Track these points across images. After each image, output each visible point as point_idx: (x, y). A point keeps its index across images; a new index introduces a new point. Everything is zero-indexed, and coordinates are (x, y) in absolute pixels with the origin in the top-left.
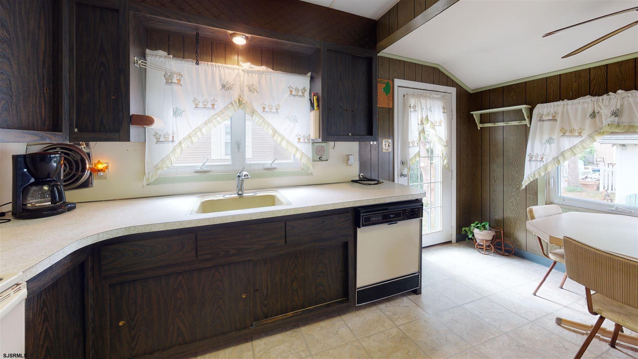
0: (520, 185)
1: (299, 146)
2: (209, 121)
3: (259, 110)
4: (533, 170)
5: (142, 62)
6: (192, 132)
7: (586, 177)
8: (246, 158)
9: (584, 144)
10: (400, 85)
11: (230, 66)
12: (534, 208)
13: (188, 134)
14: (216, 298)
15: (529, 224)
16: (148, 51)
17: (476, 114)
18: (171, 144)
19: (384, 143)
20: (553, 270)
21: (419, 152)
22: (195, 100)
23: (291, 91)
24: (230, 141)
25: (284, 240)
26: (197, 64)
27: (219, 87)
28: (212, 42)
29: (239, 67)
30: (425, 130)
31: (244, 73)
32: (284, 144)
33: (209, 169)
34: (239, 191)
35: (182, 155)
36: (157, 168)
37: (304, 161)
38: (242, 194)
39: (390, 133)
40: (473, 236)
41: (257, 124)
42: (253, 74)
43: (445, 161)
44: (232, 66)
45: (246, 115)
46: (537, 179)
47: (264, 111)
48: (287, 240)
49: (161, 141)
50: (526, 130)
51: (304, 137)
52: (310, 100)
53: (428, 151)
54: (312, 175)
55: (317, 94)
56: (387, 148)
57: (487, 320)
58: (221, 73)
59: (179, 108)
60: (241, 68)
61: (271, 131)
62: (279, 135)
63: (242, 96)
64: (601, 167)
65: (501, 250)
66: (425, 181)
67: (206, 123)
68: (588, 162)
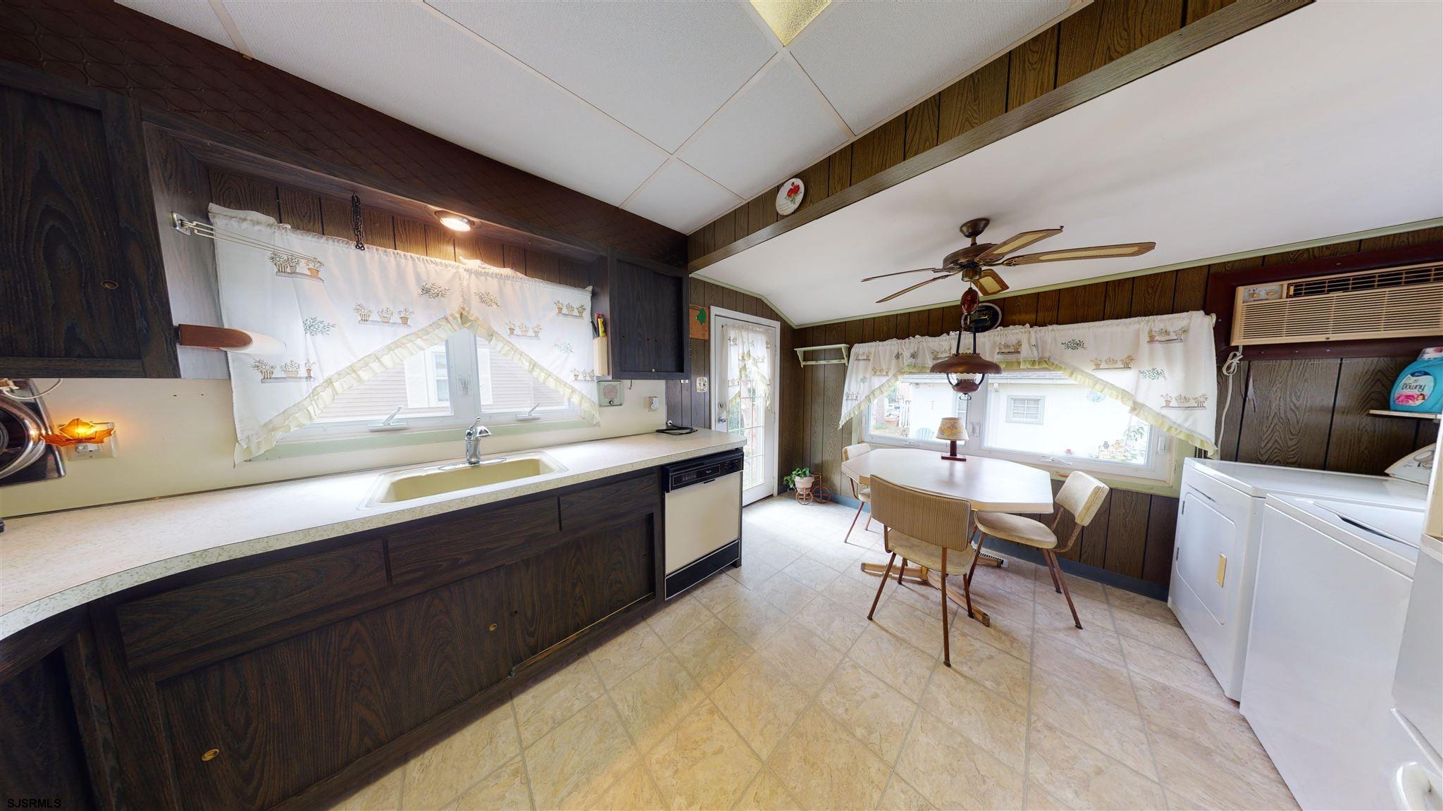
0: (838, 424)
1: (577, 386)
2: (397, 344)
3: (504, 333)
4: (849, 409)
5: (197, 225)
6: (357, 363)
7: (890, 415)
8: (482, 404)
9: (890, 383)
10: (718, 314)
11: (438, 260)
12: (849, 448)
13: (349, 364)
14: (438, 644)
15: (845, 466)
16: (213, 207)
17: (800, 351)
18: (304, 383)
19: (698, 382)
20: (861, 512)
21: (739, 393)
22: (359, 308)
23: (560, 309)
24: (447, 378)
25: (558, 525)
26: (360, 248)
27: (416, 290)
28: (393, 217)
29: (457, 264)
30: (747, 367)
31: (470, 276)
32: (551, 383)
33: (403, 424)
34: (471, 457)
35: (335, 401)
36: (270, 427)
37: (586, 406)
38: (478, 462)
39: (706, 370)
40: (794, 485)
41: (499, 352)
42: (488, 278)
43: (768, 402)
44: (443, 261)
45: (478, 339)
46: (852, 418)
47: (512, 333)
48: (562, 525)
49: (276, 378)
50: (844, 368)
51: (584, 372)
52: (592, 322)
53: (749, 390)
54: (599, 426)
55: (603, 315)
56: (702, 388)
57: (804, 582)
58: (419, 270)
59: (318, 319)
60: (462, 266)
61: (526, 364)
62: (542, 369)
63: (467, 309)
64: (901, 404)
65: (819, 497)
66: (746, 426)
67: (389, 348)
68: (892, 400)
